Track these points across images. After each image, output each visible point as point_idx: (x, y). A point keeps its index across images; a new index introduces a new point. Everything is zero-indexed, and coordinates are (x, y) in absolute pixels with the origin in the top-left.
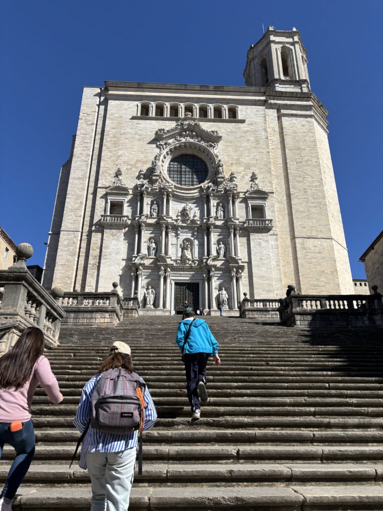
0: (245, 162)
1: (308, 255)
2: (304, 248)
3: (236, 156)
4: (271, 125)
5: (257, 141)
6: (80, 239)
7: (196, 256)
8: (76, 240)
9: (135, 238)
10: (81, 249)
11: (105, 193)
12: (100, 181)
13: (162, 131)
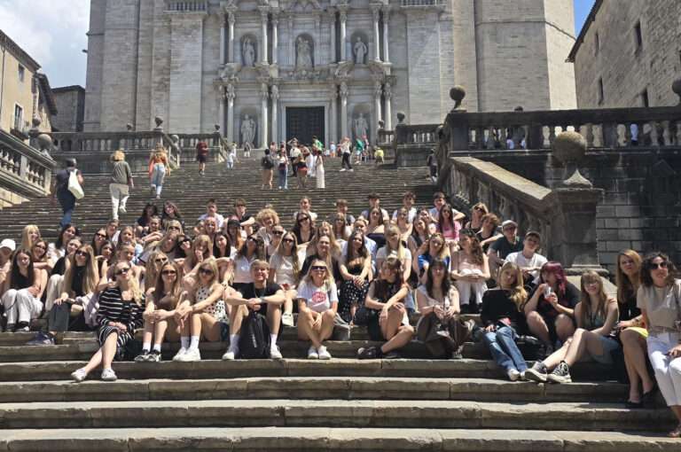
1: (502, 52)
2: (497, 41)
6: (135, 41)
7: (318, 63)
8: (130, 44)
9: (219, 36)
10: (140, 59)
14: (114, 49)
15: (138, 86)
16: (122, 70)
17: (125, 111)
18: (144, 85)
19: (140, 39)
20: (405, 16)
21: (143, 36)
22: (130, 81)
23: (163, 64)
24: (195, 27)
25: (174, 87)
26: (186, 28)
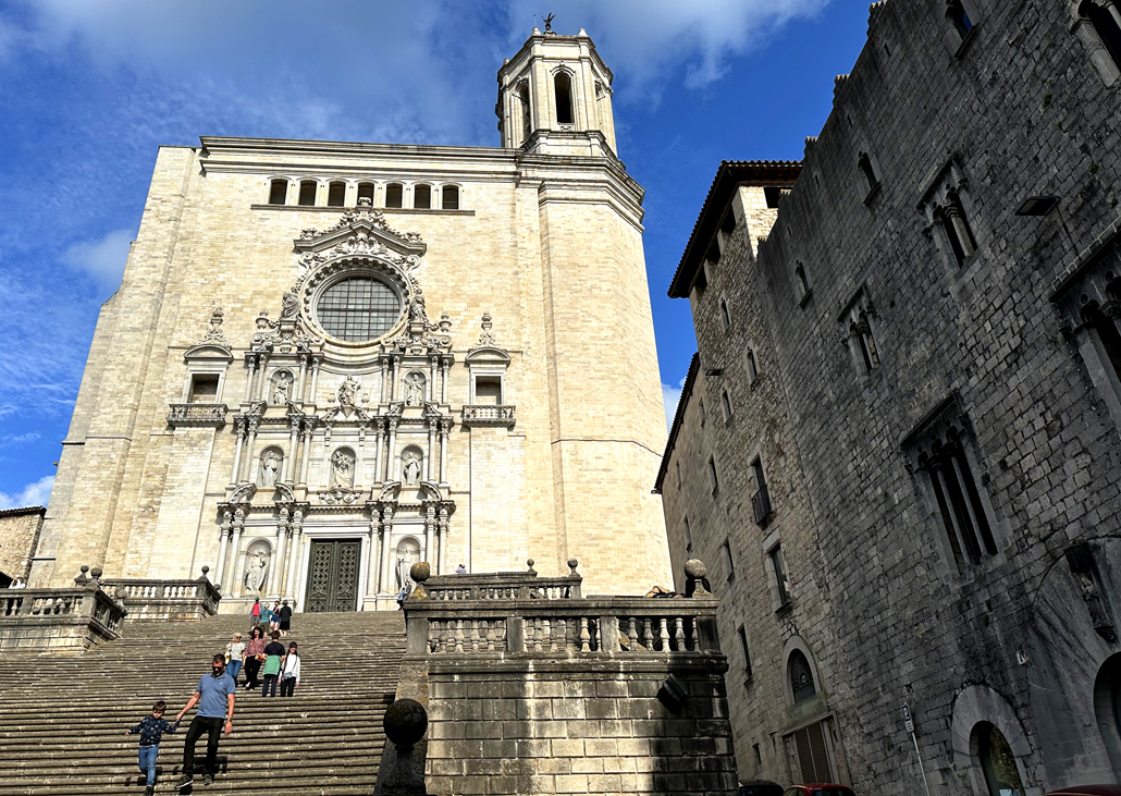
0: (470, 293)
1: (584, 476)
2: (578, 462)
3: (452, 280)
4: (526, 220)
5: (496, 252)
6: (124, 453)
8: (116, 457)
9: (235, 449)
10: (125, 476)
11: (183, 359)
12: (175, 336)
13: (310, 234)
14: (94, 463)
15: (117, 511)
16: (100, 489)
17: (93, 544)
18: (125, 509)
19: (130, 450)
20: (469, 428)
21: (135, 447)
22: (107, 503)
23: (153, 483)
24: (204, 437)
25: (164, 513)
26: (192, 438)
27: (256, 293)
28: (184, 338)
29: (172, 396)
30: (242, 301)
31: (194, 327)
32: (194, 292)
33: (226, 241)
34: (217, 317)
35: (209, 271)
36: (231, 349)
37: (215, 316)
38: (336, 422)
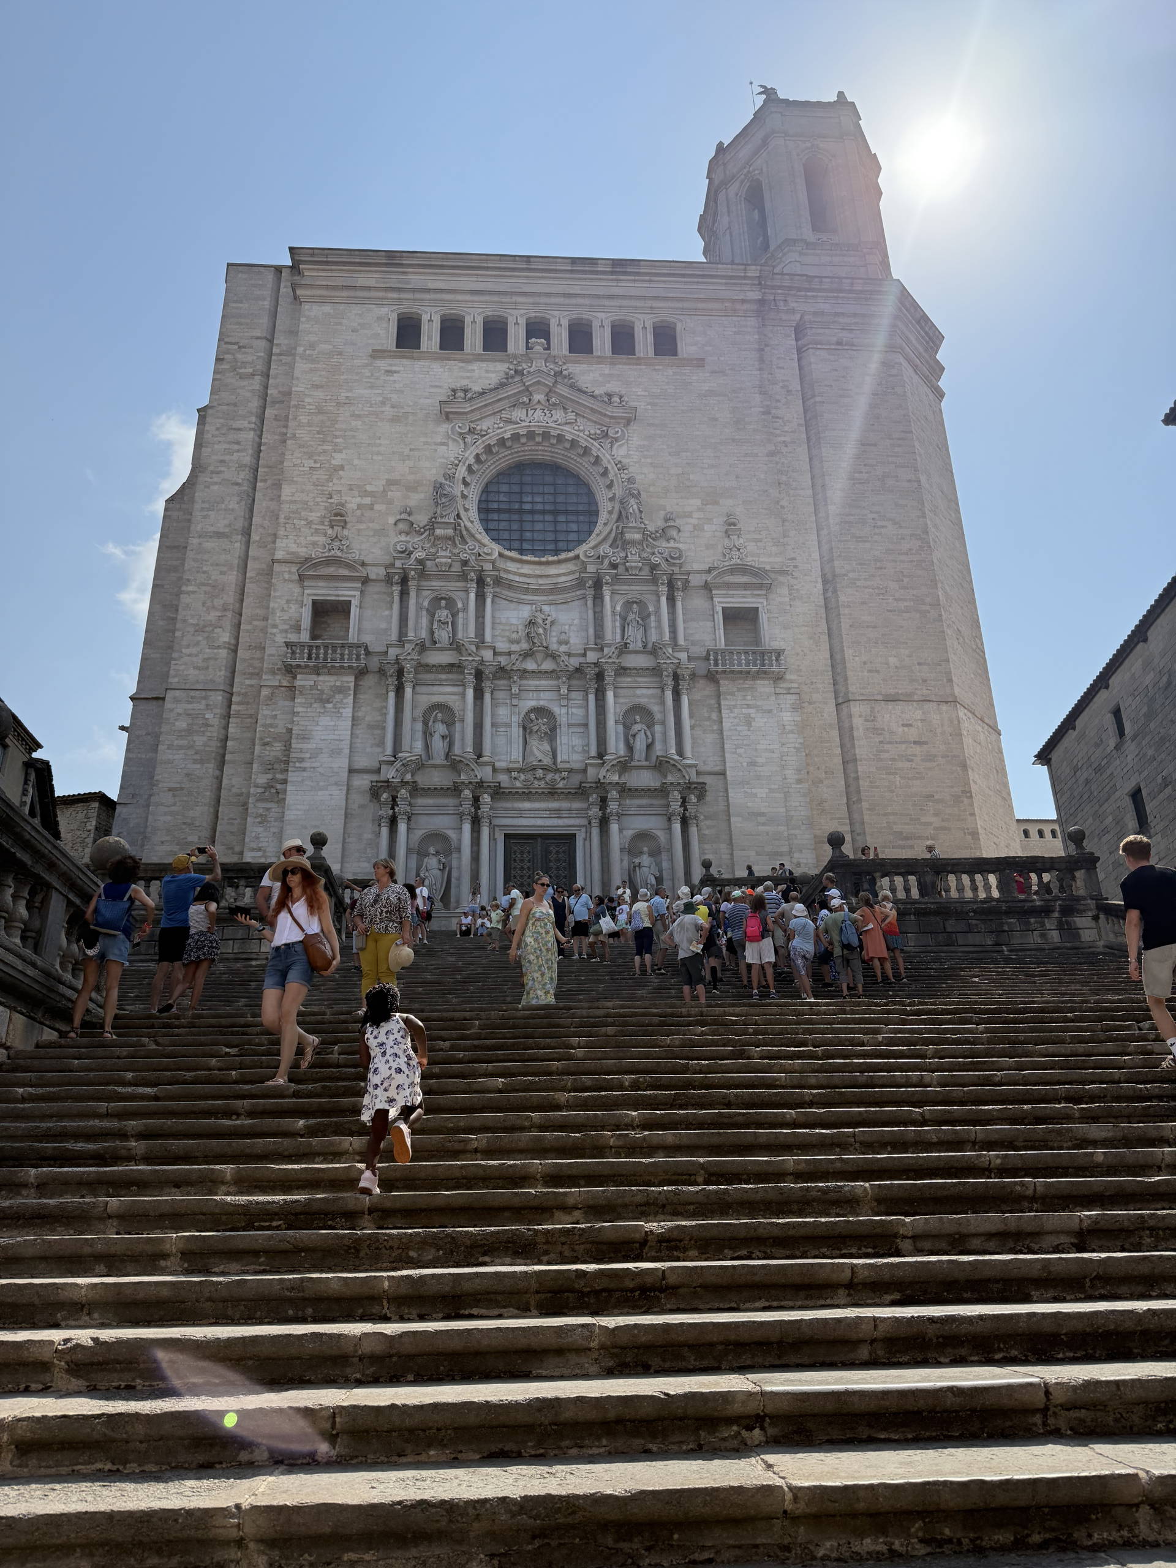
0: (705, 484)
1: (888, 751)
3: (677, 465)
4: (779, 375)
5: (739, 422)
6: (224, 712)
7: (565, 757)
8: (213, 718)
9: (386, 707)
10: (229, 743)
11: (296, 577)
12: (280, 544)
13: (462, 395)
14: (182, 724)
15: (223, 793)
16: (195, 761)
18: (234, 790)
19: (233, 707)
20: (717, 682)
21: (239, 703)
22: (208, 782)
23: (272, 754)
24: (341, 690)
25: (293, 795)
26: (322, 692)
27: (391, 483)
28: (294, 548)
29: (286, 631)
30: (372, 494)
31: (305, 531)
32: (299, 479)
33: (338, 404)
34: (338, 517)
35: (320, 449)
36: (363, 564)
37: (336, 515)
38: (525, 671)
